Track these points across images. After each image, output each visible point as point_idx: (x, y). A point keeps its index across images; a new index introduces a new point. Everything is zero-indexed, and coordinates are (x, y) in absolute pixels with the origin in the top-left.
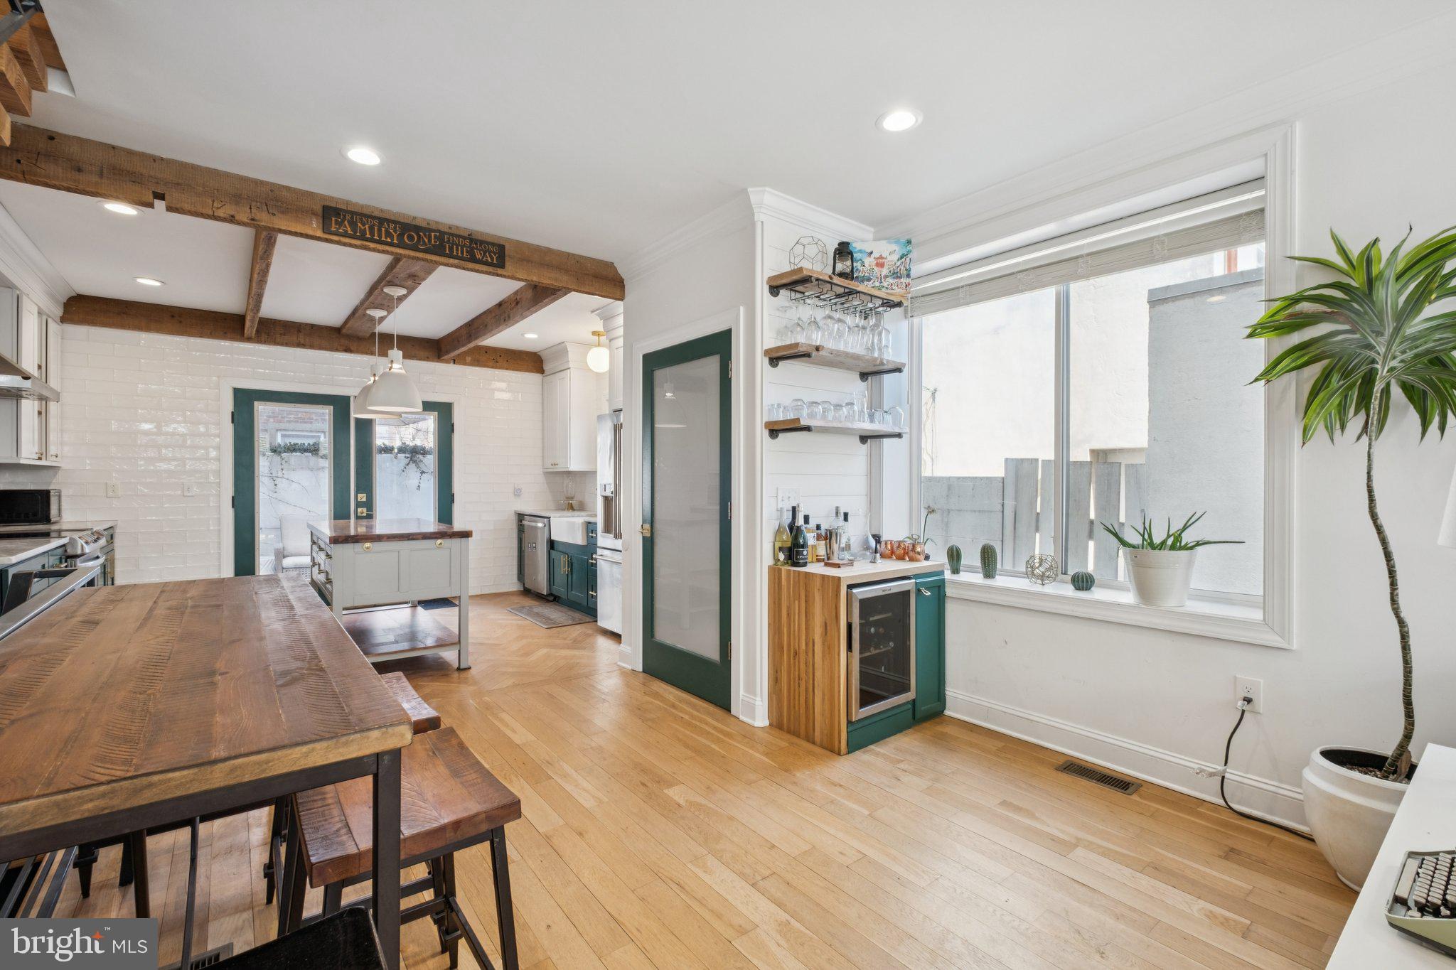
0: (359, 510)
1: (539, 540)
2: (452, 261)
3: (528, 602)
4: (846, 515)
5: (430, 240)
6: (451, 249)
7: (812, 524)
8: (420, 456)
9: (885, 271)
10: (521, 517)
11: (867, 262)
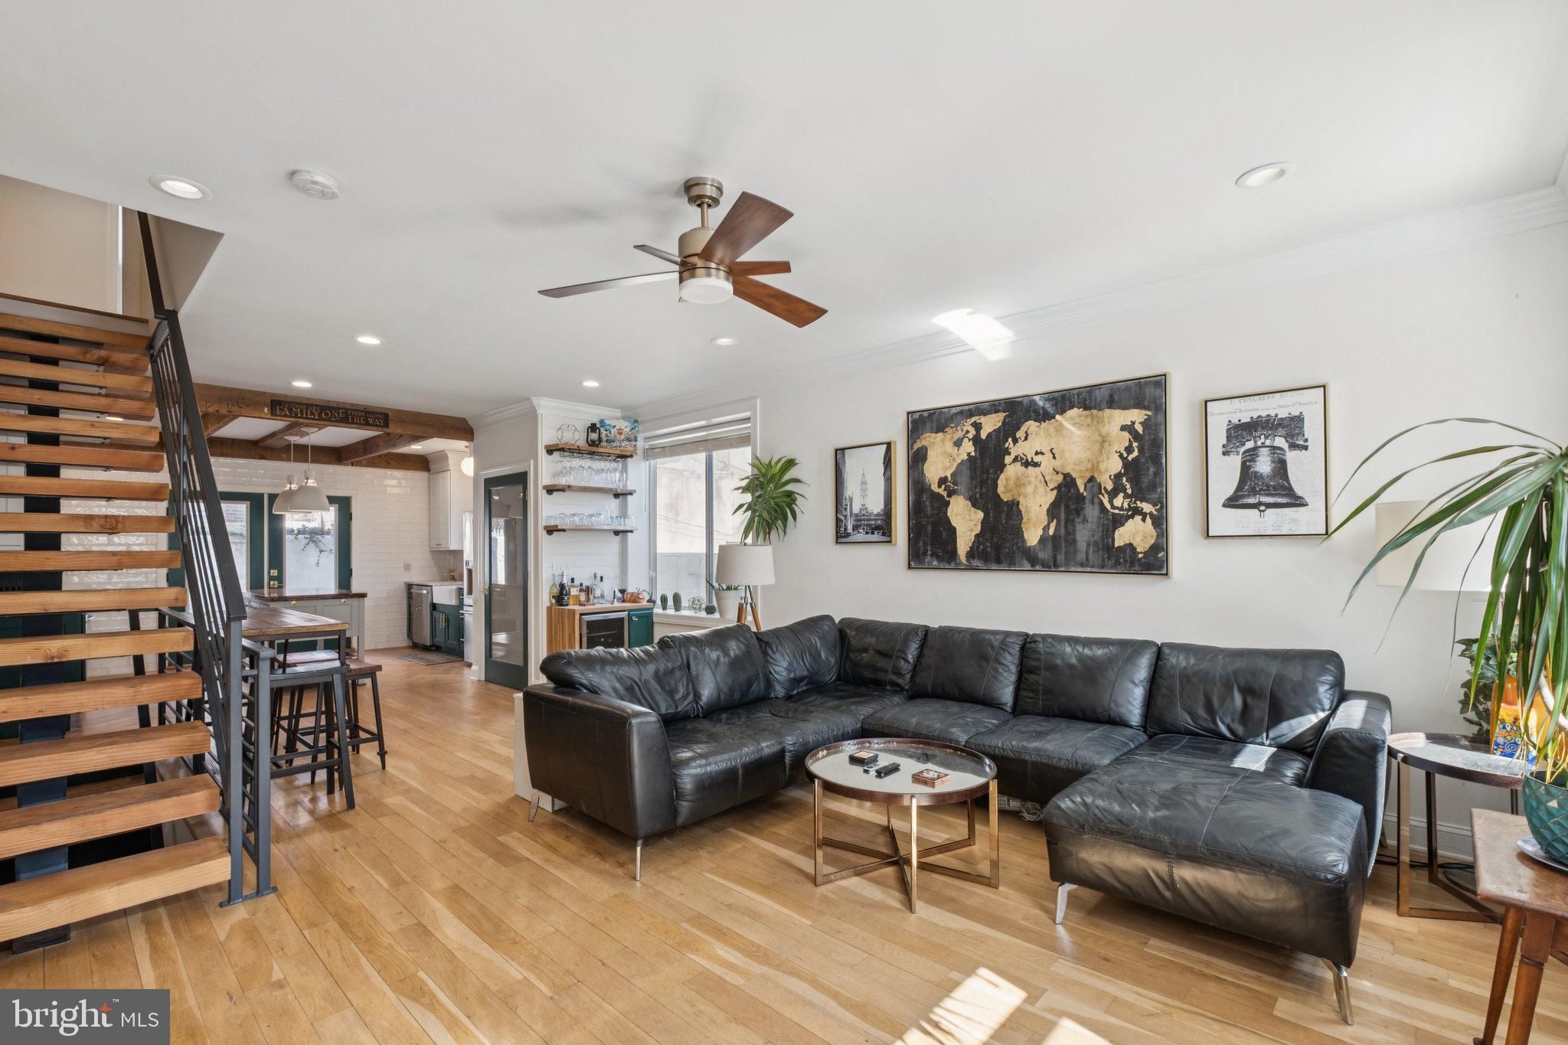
0: (272, 583)
1: (424, 603)
2: (353, 425)
3: (415, 652)
4: (602, 578)
5: (339, 416)
6: (353, 419)
7: (577, 582)
8: (319, 537)
9: (622, 437)
10: (409, 586)
11: (613, 431)
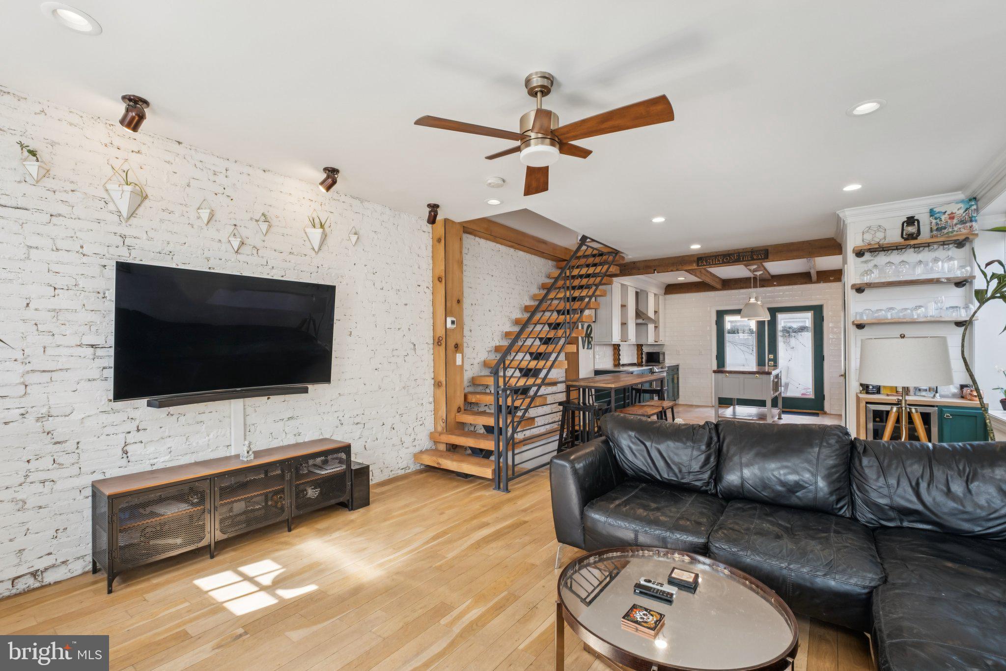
0: (770, 362)
5: (734, 258)
6: (743, 258)
9: (955, 221)
11: (943, 218)
